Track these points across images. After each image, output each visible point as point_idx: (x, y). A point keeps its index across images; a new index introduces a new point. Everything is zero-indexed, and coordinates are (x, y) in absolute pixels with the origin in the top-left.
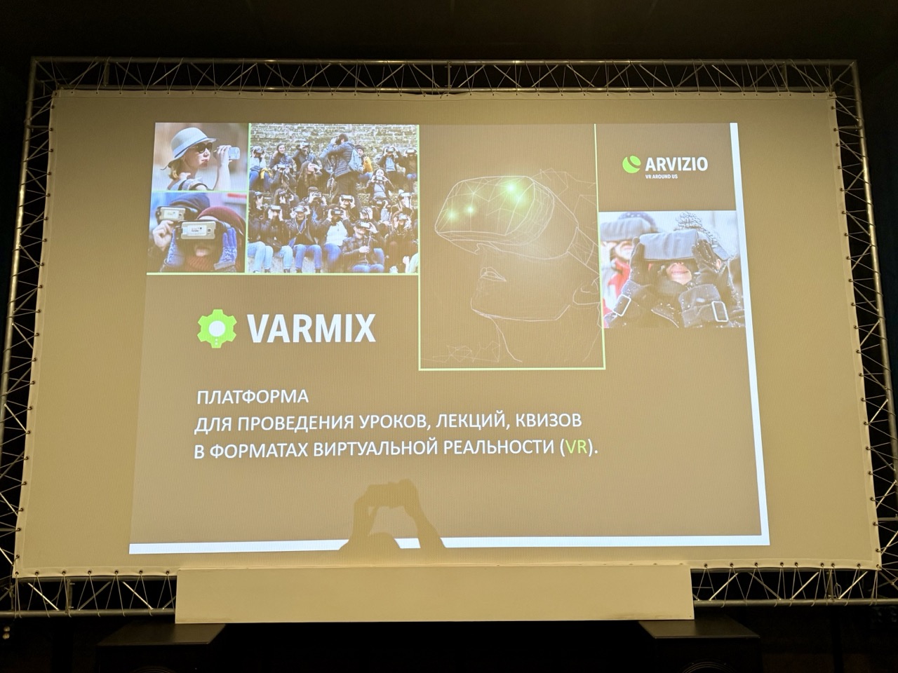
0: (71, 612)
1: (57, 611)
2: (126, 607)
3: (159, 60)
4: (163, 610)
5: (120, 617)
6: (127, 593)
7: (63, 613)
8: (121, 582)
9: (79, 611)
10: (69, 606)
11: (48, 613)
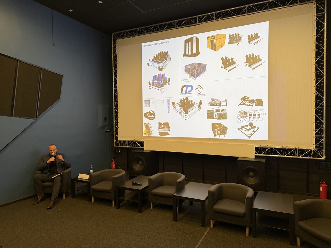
0: (127, 147)
1: (125, 146)
2: (136, 146)
3: (134, 29)
4: (143, 147)
5: (135, 148)
6: (136, 144)
7: (126, 147)
8: (135, 142)
9: (129, 147)
10: (127, 146)
11: (124, 147)
